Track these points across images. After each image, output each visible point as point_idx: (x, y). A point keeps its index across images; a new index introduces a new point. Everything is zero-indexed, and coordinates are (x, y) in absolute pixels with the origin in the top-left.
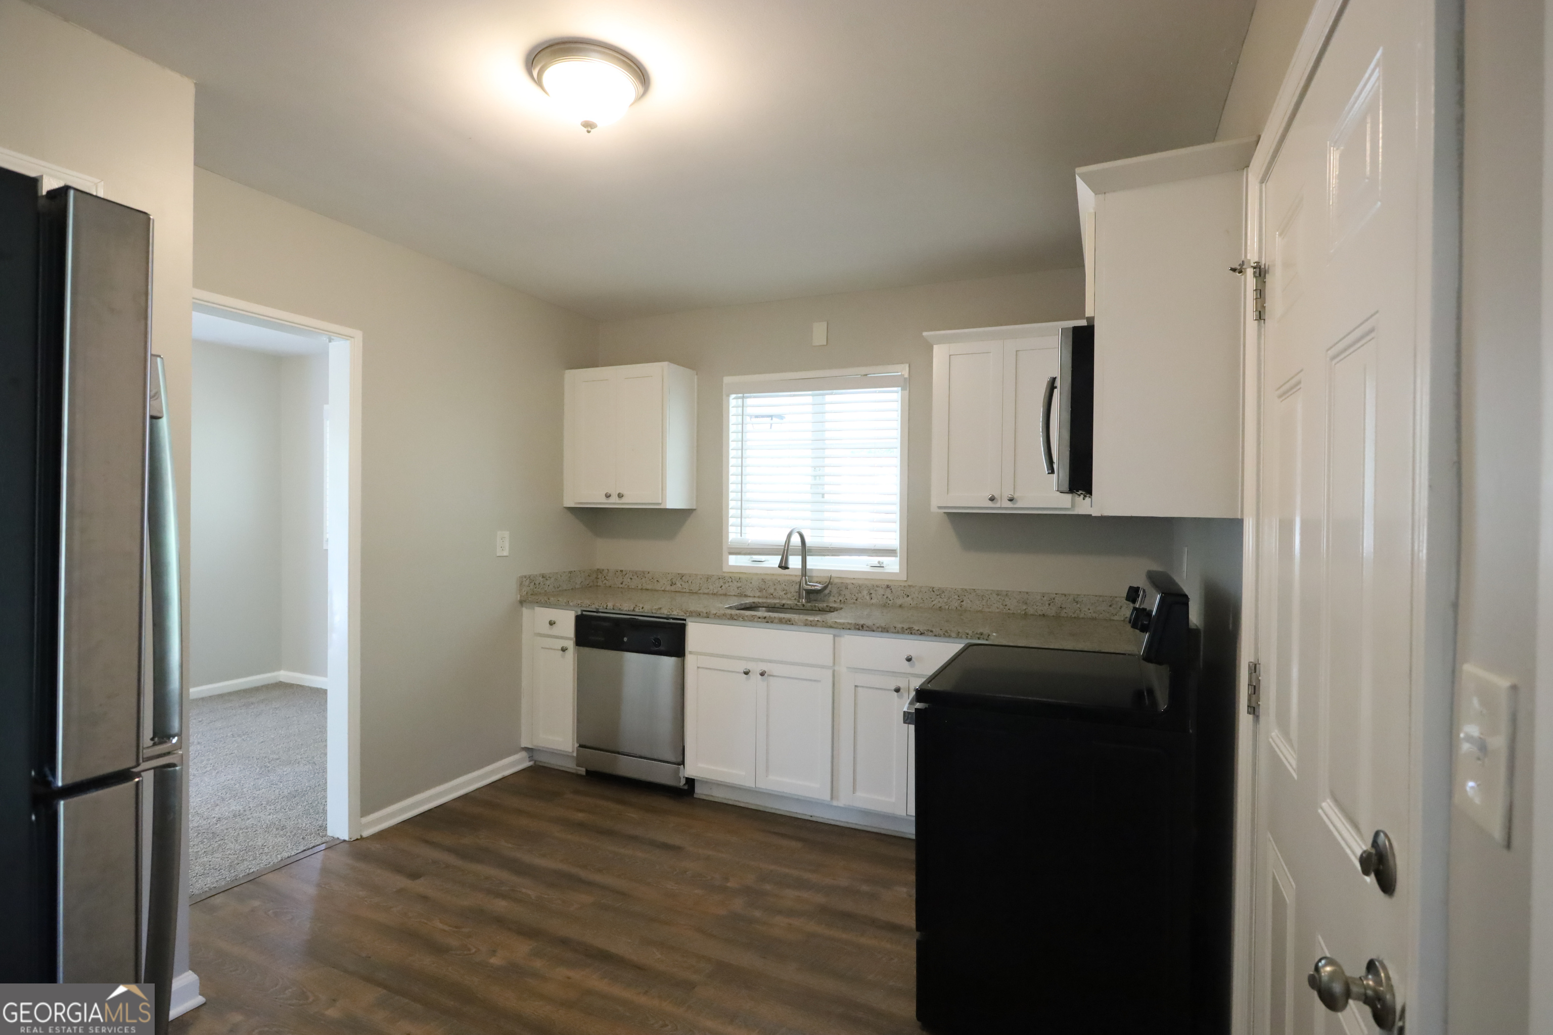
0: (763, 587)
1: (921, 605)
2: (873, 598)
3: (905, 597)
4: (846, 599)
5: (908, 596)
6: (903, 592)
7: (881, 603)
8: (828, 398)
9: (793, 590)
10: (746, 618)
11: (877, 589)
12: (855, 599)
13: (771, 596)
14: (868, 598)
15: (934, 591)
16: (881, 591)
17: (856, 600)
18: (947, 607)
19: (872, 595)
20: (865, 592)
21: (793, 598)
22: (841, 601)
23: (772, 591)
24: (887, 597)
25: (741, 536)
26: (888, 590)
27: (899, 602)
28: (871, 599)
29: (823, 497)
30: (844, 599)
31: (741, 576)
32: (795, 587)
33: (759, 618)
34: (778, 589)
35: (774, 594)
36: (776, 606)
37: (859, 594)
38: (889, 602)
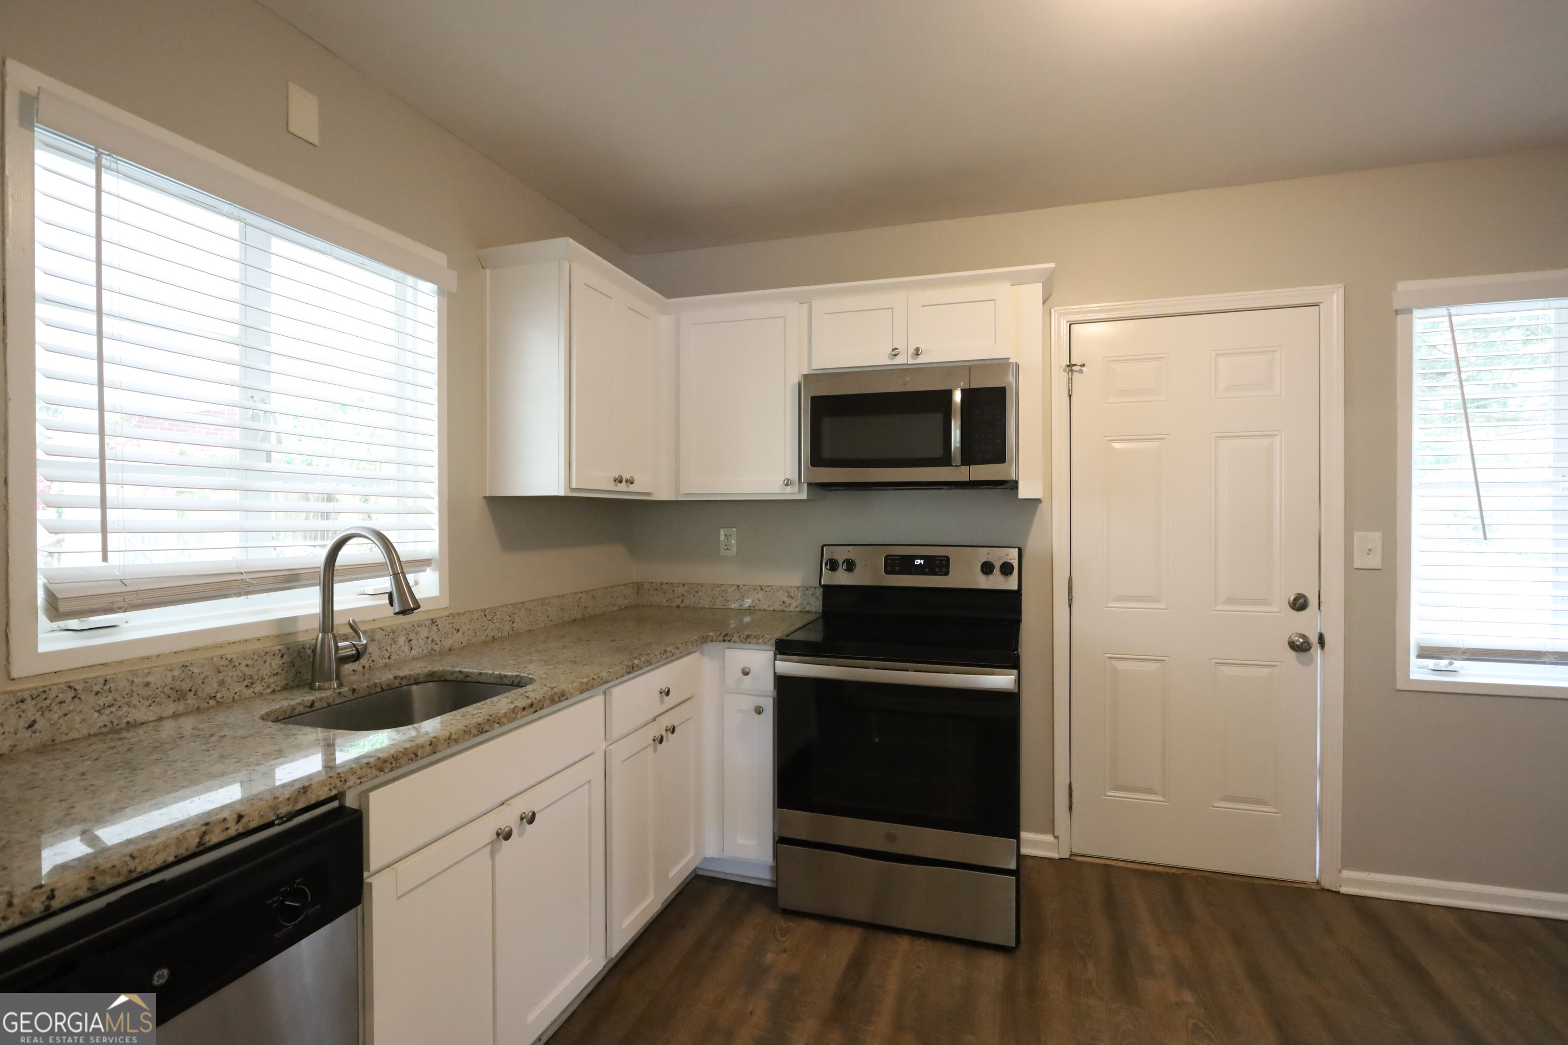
0: (185, 686)
1: (473, 640)
2: (413, 648)
3: (455, 632)
4: (373, 661)
5: (458, 630)
6: (451, 626)
7: (425, 652)
8: (277, 245)
9: (265, 671)
10: (504, 720)
11: (419, 629)
12: (387, 656)
13: (212, 702)
14: (406, 649)
15: (486, 616)
16: (424, 633)
17: (389, 658)
18: (500, 634)
19: (412, 642)
20: (402, 640)
21: (269, 691)
22: (364, 667)
23: (211, 688)
24: (432, 641)
25: (105, 559)
26: (434, 628)
27: (447, 643)
28: (411, 649)
29: (269, 460)
30: (370, 661)
31: (108, 672)
32: (270, 665)
33: (524, 709)
34: (229, 680)
35: (219, 696)
36: (296, 712)
37: (394, 646)
38: (436, 647)
